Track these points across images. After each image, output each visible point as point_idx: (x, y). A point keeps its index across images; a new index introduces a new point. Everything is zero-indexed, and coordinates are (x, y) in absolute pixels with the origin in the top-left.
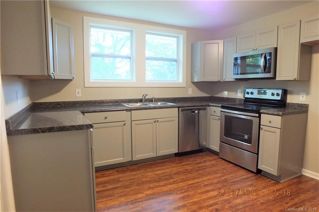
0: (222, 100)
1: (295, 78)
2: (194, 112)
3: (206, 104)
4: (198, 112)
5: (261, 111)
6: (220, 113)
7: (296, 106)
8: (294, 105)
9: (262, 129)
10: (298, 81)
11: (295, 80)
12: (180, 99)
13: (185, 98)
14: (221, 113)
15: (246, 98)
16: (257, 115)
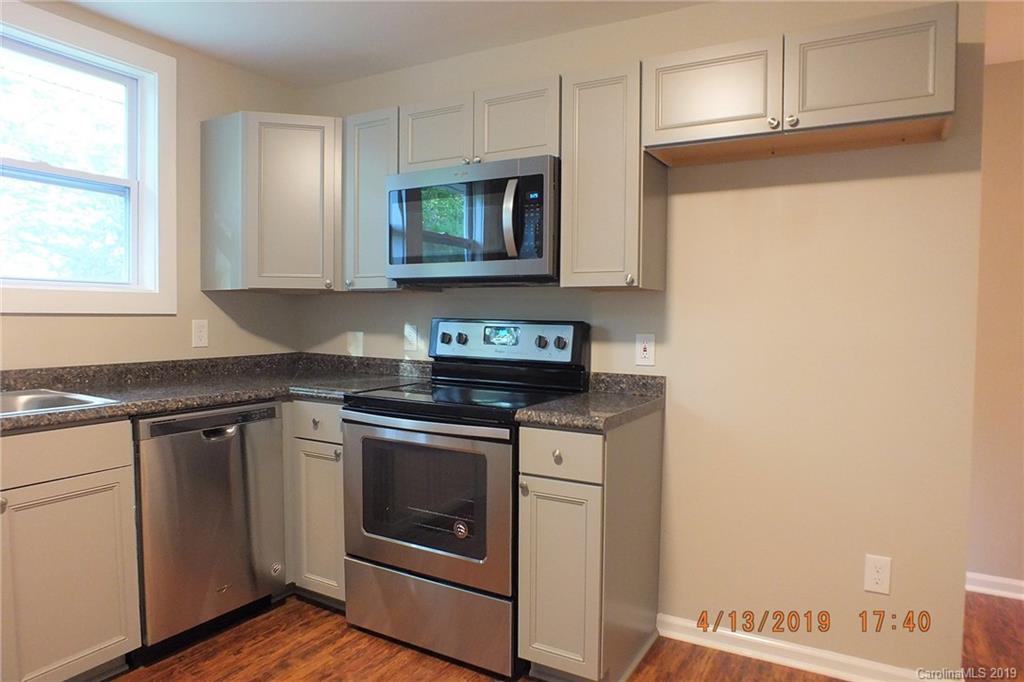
0: (341, 367)
1: (633, 281)
2: (219, 432)
3: (276, 388)
4: (242, 432)
5: (520, 415)
6: (339, 426)
7: (623, 386)
8: (616, 379)
9: (526, 491)
10: (641, 289)
11: (630, 288)
12: (148, 369)
13: (175, 365)
14: (342, 429)
15: (438, 358)
16: (505, 433)
